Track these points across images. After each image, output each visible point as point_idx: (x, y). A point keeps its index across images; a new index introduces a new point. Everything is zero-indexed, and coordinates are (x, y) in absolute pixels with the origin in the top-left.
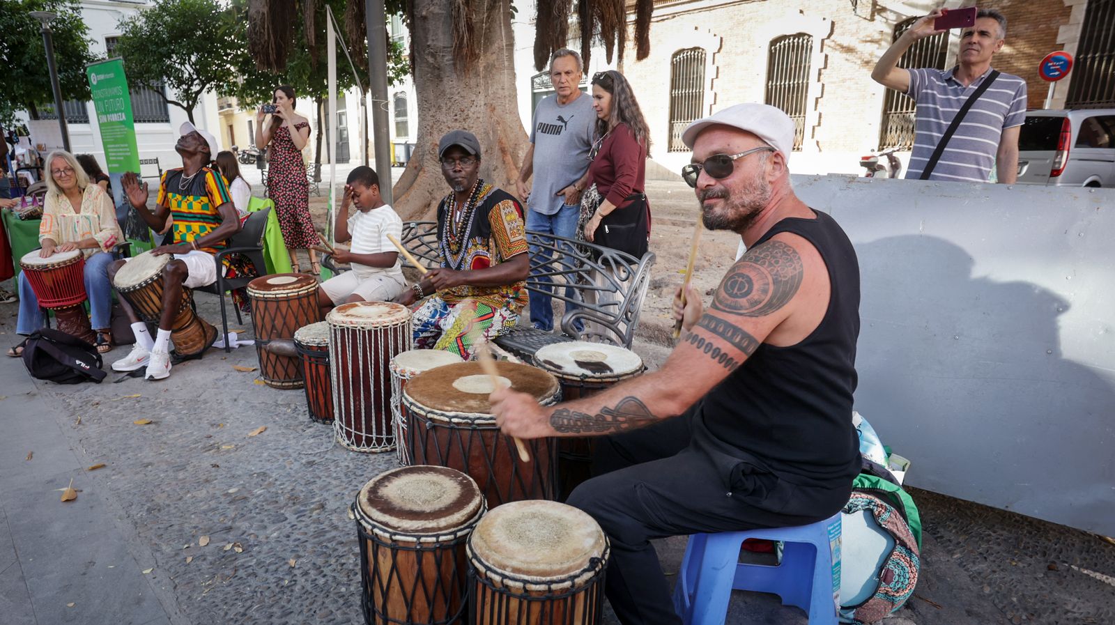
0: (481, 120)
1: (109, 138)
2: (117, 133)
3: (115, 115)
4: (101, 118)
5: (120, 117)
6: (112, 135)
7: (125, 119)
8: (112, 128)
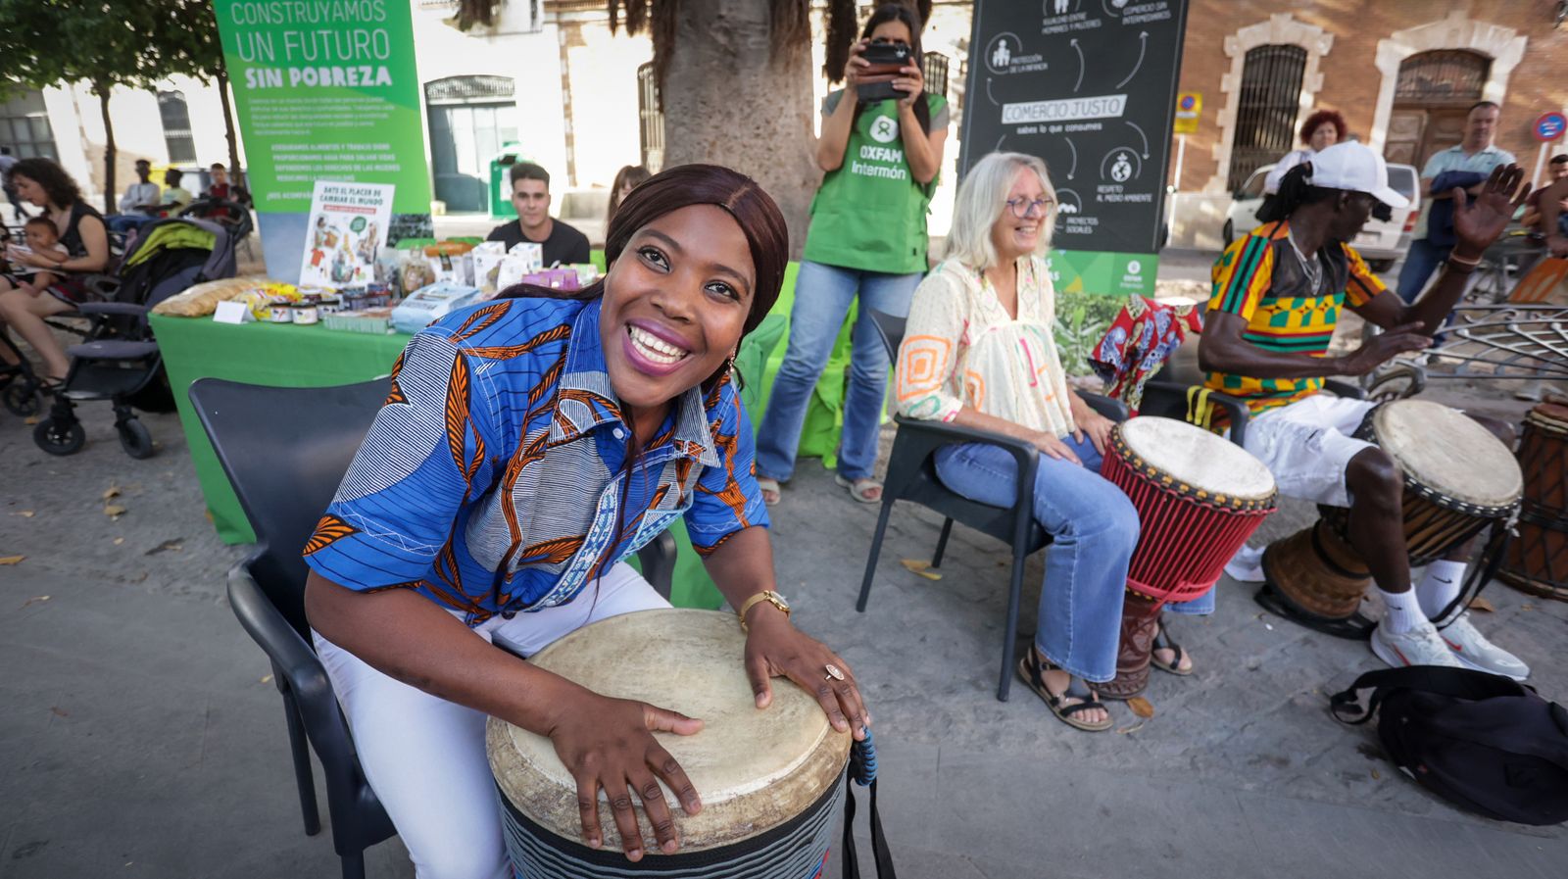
0: (793, 137)
1: (284, 128)
2: (337, 116)
3: (337, 71)
4: (255, 75)
5: (361, 75)
6: (305, 121)
7: (389, 83)
8: (311, 105)
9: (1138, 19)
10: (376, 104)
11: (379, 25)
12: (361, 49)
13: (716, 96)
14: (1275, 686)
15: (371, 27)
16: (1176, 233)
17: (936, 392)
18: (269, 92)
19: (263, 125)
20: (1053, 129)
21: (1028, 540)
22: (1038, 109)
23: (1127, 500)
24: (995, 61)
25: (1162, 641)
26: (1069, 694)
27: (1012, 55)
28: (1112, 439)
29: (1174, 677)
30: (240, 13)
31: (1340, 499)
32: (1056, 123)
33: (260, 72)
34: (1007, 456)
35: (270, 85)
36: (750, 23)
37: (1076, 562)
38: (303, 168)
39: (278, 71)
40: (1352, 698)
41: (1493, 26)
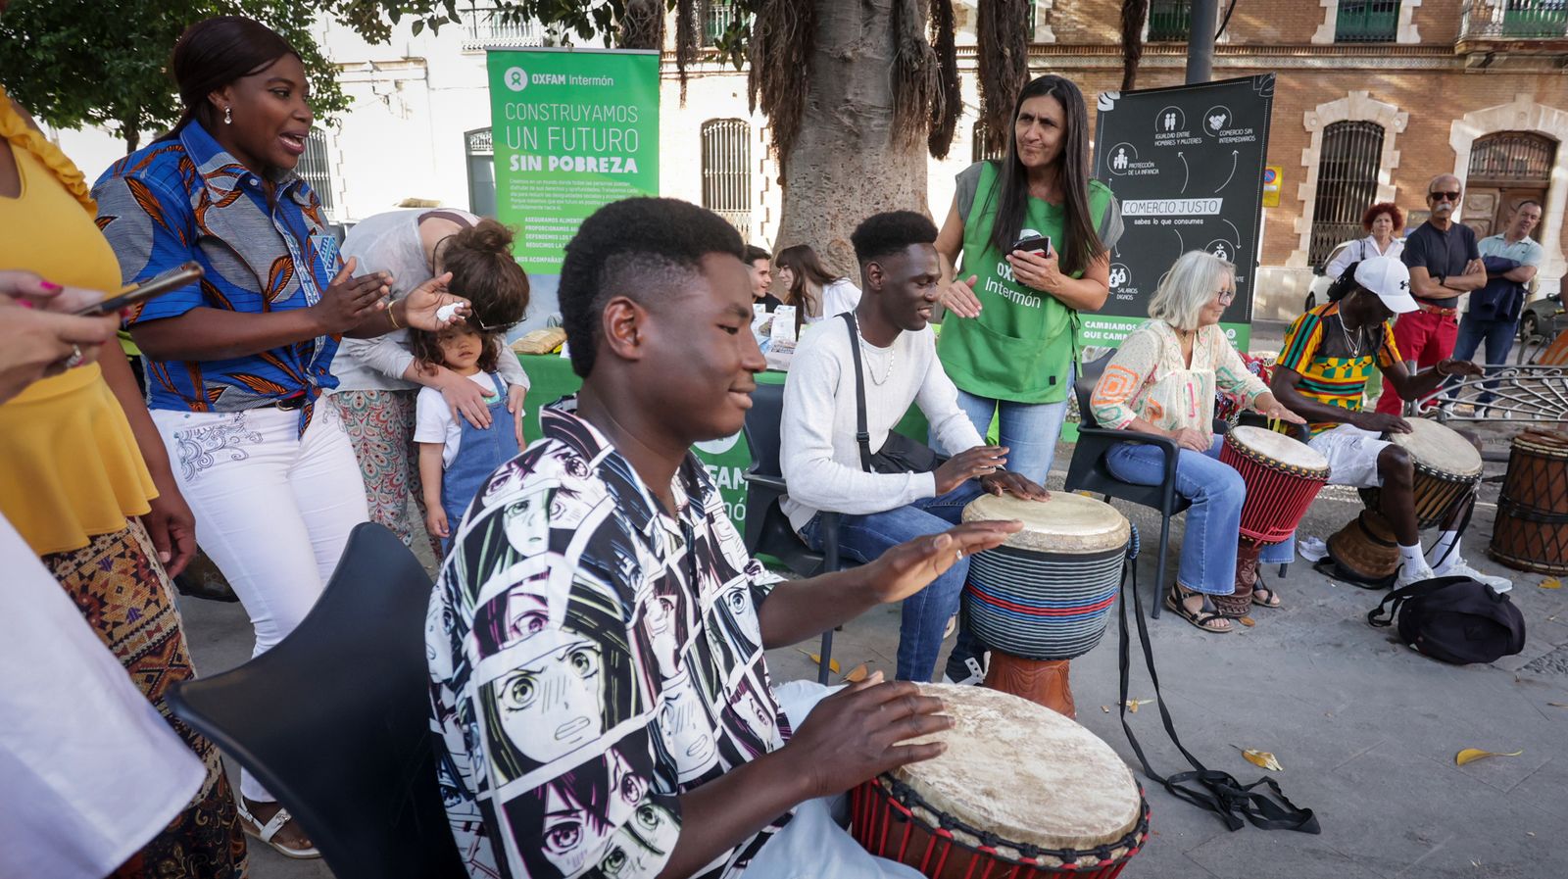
1: (537, 204)
2: (586, 196)
3: (591, 161)
4: (518, 160)
5: (611, 164)
6: (556, 199)
7: (635, 171)
8: (564, 186)
9: (1231, 140)
10: (623, 187)
11: (631, 126)
12: (614, 144)
13: (839, 173)
14: (1335, 613)
15: (624, 127)
16: (1259, 307)
17: (1119, 405)
18: (531, 174)
19: (520, 201)
20: (1164, 222)
21: (1172, 506)
22: (1151, 205)
23: (1237, 473)
24: (1115, 165)
26: (1202, 611)
27: (1129, 162)
28: (1228, 441)
30: (512, 111)
31: (1373, 480)
32: (1167, 218)
33: (523, 158)
34: (1159, 449)
35: (530, 169)
36: (874, 107)
37: (1207, 513)
38: (550, 237)
39: (539, 158)
40: (1380, 611)
41: (1557, 111)
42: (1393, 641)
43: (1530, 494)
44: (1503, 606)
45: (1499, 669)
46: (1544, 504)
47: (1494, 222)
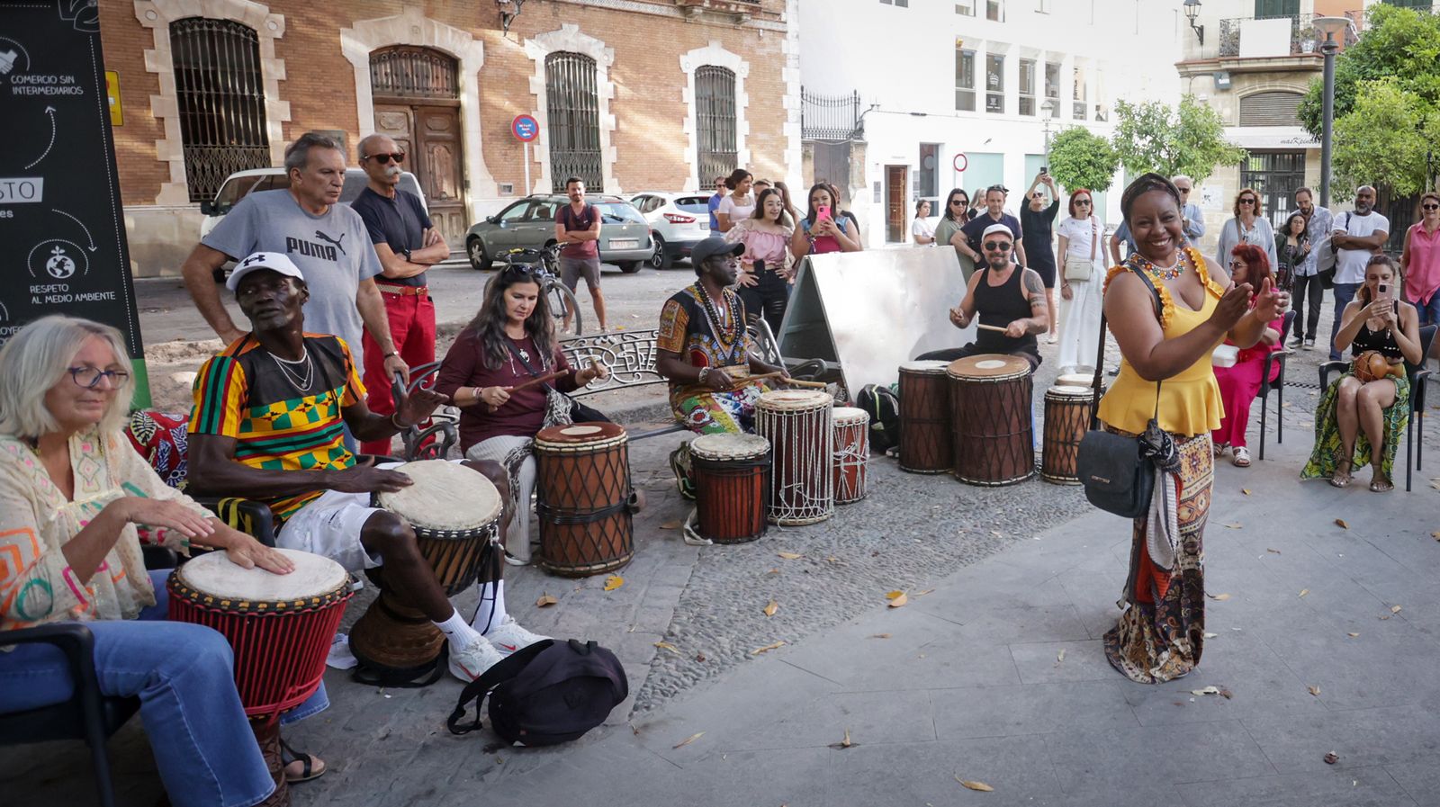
9: (38, 92)
14: (407, 741)
25: (288, 757)
28: (173, 588)
29: (312, 782)
37: (181, 707)
40: (460, 711)
41: (450, 28)
42: (491, 749)
43: (568, 495)
44: (594, 656)
45: (613, 726)
46: (584, 504)
47: (413, 142)
